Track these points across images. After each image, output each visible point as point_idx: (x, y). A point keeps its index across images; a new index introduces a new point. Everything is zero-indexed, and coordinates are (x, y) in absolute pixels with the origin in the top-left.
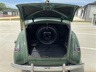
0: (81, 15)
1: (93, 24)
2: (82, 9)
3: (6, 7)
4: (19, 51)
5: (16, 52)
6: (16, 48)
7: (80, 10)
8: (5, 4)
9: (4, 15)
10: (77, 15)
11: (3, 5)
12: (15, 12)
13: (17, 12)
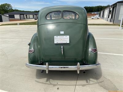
0: (109, 17)
1: (122, 28)
2: (110, 9)
3: (12, 8)
4: (34, 52)
5: (30, 53)
6: (31, 50)
7: (107, 10)
8: (10, 5)
9: (10, 19)
10: (103, 17)
11: (9, 5)
12: (24, 15)
13: (26, 15)
